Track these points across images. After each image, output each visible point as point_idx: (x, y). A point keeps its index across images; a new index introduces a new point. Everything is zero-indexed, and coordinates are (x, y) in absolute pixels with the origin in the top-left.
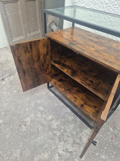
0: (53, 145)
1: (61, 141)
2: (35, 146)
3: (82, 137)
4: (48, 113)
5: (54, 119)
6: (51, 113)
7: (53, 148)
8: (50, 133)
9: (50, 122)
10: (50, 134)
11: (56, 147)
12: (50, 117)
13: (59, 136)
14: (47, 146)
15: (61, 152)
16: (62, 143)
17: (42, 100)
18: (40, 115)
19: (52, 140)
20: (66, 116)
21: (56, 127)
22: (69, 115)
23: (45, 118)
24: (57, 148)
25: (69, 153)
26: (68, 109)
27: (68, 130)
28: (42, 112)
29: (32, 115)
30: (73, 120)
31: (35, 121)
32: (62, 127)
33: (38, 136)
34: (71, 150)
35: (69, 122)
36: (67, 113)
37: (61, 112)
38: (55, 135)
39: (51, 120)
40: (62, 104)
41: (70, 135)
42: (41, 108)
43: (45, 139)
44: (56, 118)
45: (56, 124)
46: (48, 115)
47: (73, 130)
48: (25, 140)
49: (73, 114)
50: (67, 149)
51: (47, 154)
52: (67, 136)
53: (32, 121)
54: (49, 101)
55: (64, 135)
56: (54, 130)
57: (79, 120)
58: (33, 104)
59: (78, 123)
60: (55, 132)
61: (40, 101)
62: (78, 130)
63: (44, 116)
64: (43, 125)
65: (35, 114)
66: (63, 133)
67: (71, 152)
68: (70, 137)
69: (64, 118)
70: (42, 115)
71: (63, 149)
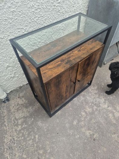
0: (103, 111)
1: (100, 106)
2: (107, 124)
3: (94, 93)
4: (80, 115)
5: (84, 111)
6: (79, 113)
7: (105, 111)
8: (96, 113)
9: (87, 113)
10: (97, 113)
12: (83, 114)
13: (96, 107)
14: (105, 115)
15: (106, 106)
16: (101, 105)
17: (65, 122)
18: (82, 123)
19: (100, 112)
20: (81, 101)
21: (91, 109)
22: (80, 99)
23: (85, 118)
24: (105, 108)
26: (74, 99)
27: (92, 101)
28: (79, 121)
29: (83, 130)
30: (84, 97)
32: (90, 104)
33: (100, 122)
34: (104, 100)
35: (85, 100)
36: (78, 100)
37: (78, 105)
38: (96, 110)
39: (86, 113)
40: (70, 104)
41: (95, 100)
42: (75, 123)
44: (84, 109)
45: (88, 109)
46: (82, 115)
47: (91, 97)
48: (104, 132)
49: (78, 96)
50: (104, 102)
51: (110, 115)
52: (96, 101)
53: (89, 129)
54: (67, 115)
55: (96, 104)
56: (93, 110)
57: (83, 93)
58: (71, 132)
59: (85, 94)
61: (67, 124)
62: (91, 94)
63: (83, 119)
64: (91, 119)
65: (82, 127)
66: (94, 104)
67: (105, 100)
68: (96, 100)
69: (82, 103)
70: (82, 121)
71: (104, 105)
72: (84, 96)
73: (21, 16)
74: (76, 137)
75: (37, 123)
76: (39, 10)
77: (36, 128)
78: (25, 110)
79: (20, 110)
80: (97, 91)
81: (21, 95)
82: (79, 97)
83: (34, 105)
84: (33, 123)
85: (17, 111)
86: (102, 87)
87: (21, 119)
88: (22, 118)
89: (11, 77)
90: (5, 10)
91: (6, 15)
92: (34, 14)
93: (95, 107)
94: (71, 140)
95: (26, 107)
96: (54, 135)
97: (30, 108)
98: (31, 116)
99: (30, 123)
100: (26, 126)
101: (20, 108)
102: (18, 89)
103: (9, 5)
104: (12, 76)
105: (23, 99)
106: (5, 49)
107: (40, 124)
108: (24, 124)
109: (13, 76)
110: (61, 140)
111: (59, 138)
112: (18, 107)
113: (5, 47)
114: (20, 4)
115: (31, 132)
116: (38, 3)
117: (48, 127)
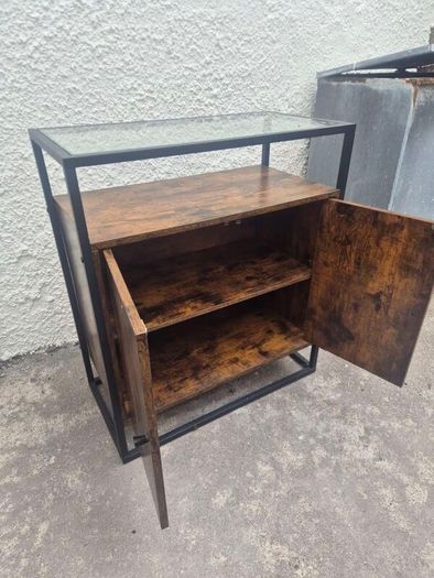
0: (354, 470)
1: (341, 450)
2: (366, 526)
3: (326, 398)
4: (248, 474)
5: (273, 459)
6: (246, 463)
7: (364, 471)
8: (320, 474)
9: (281, 470)
10: (323, 474)
11: (360, 464)
12: (265, 469)
13: (327, 450)
14: (360, 490)
15: (370, 454)
16: (346, 446)
18: (253, 506)
19: (341, 472)
20: (262, 421)
21: (301, 457)
22: (262, 414)
23: (267, 486)
24: (363, 462)
25: (369, 434)
26: (237, 412)
27: (310, 425)
28: (239, 495)
29: (251, 535)
30: (278, 408)
31: (277, 525)
32: (301, 438)
33: (335, 513)
34: (362, 430)
35: (282, 419)
36: (252, 416)
37: (247, 434)
38: (325, 462)
39: (276, 466)
40: (215, 426)
41: (323, 425)
42: (220, 500)
43: (340, 491)
44: (272, 451)
45: (288, 453)
46: (256, 475)
47: (308, 413)
48: (350, 564)
49: (257, 403)
50: (361, 438)
51: (384, 491)
52: (327, 430)
53: (277, 538)
54: (193, 465)
55: (324, 439)
56: (309, 460)
57: (277, 394)
58: (193, 535)
59: (287, 398)
60: (316, 460)
61: (185, 500)
62: (310, 403)
63: (258, 490)
64: (294, 496)
65: (247, 524)
66: (318, 441)
67: (366, 429)
68: (328, 425)
69: (269, 428)
70: (253, 497)
71: (361, 448)
72: (280, 405)
73: (95, 109)
74: (213, 561)
75: (63, 475)
76: (150, 103)
77: (51, 496)
78: (37, 422)
79: (22, 420)
80: (339, 395)
81: (44, 374)
82: (259, 405)
83: (78, 412)
84: (49, 473)
85: (9, 421)
86: (362, 383)
87: (8, 451)
88: (14, 449)
89: (27, 299)
90: (49, 82)
91: (51, 96)
92: (136, 110)
93: (320, 452)
94: (186, 569)
95: (47, 414)
96: (116, 535)
97: (60, 418)
98: (52, 446)
99: (35, 472)
100: (16, 479)
101: (21, 415)
102: (41, 355)
103: (64, 71)
104: (33, 293)
105: (47, 386)
106: (28, 195)
107: (73, 481)
108: (15, 471)
109: (33, 296)
110: (141, 564)
111: (135, 551)
112: (17, 409)
113: (28, 187)
114: (97, 76)
115: (26, 509)
116: (150, 83)
117: (101, 498)
